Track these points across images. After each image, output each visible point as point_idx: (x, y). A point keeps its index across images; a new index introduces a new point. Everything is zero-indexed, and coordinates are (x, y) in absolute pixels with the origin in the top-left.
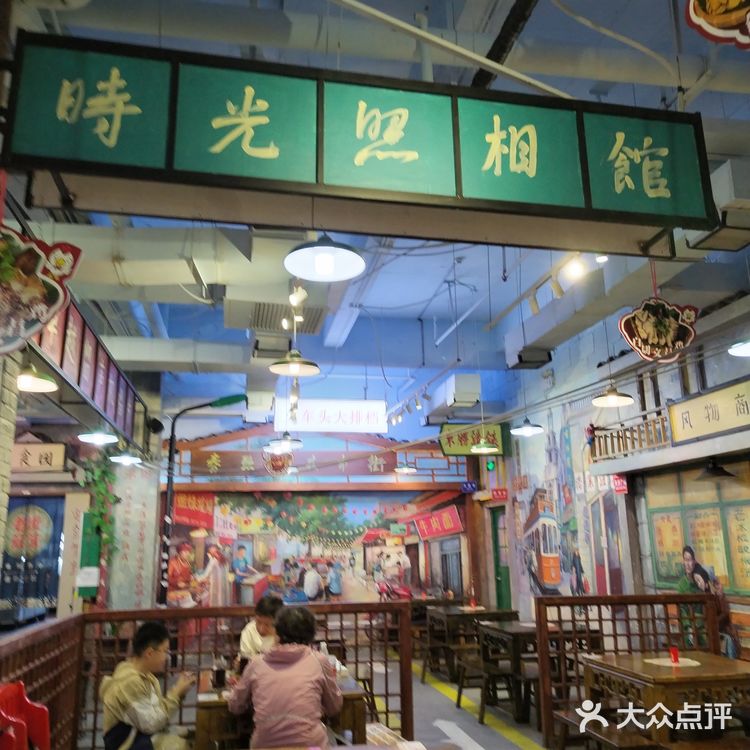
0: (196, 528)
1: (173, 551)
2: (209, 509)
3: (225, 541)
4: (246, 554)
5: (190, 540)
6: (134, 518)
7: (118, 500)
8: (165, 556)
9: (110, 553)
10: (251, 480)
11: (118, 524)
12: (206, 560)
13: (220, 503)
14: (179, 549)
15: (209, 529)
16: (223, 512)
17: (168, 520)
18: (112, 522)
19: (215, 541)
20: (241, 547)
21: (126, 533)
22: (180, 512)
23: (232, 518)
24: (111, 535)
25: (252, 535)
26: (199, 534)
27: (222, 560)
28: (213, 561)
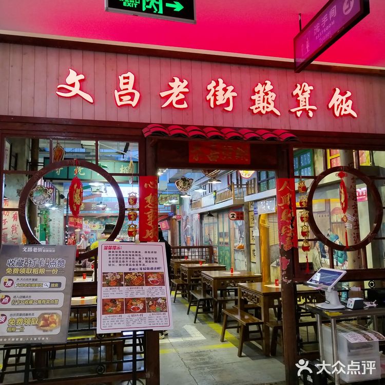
0: (77, 228)
1: (69, 236)
2: (81, 222)
3: (86, 233)
4: (94, 237)
5: (75, 232)
6: (56, 226)
7: (51, 220)
8: (66, 237)
9: (49, 236)
10: (95, 212)
11: (51, 227)
12: (80, 239)
13: (85, 220)
14: (71, 235)
15: (81, 229)
16: (86, 223)
17: (67, 226)
18: (49, 227)
19: (83, 233)
20: (92, 235)
21: (54, 230)
22: (71, 223)
23: (89, 225)
24: (49, 231)
25: (96, 231)
26: (78, 230)
27: (86, 239)
28: (83, 239)
